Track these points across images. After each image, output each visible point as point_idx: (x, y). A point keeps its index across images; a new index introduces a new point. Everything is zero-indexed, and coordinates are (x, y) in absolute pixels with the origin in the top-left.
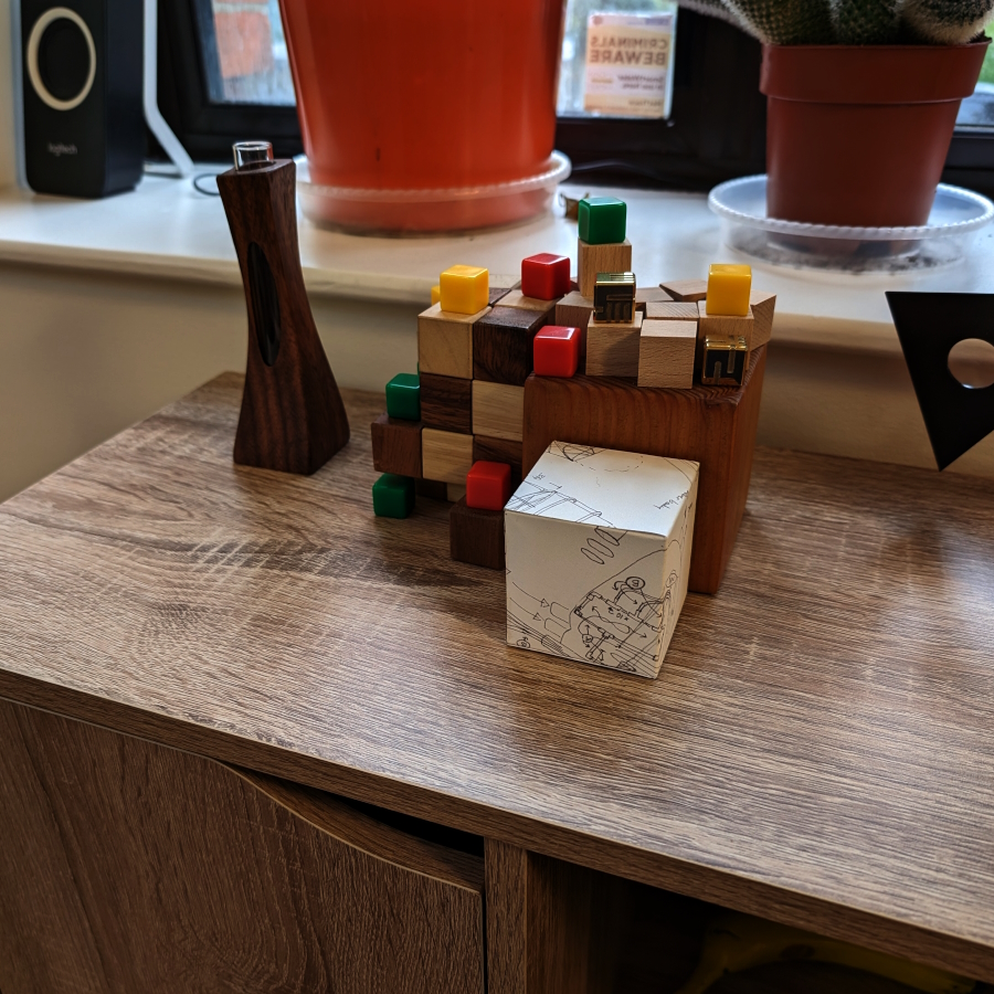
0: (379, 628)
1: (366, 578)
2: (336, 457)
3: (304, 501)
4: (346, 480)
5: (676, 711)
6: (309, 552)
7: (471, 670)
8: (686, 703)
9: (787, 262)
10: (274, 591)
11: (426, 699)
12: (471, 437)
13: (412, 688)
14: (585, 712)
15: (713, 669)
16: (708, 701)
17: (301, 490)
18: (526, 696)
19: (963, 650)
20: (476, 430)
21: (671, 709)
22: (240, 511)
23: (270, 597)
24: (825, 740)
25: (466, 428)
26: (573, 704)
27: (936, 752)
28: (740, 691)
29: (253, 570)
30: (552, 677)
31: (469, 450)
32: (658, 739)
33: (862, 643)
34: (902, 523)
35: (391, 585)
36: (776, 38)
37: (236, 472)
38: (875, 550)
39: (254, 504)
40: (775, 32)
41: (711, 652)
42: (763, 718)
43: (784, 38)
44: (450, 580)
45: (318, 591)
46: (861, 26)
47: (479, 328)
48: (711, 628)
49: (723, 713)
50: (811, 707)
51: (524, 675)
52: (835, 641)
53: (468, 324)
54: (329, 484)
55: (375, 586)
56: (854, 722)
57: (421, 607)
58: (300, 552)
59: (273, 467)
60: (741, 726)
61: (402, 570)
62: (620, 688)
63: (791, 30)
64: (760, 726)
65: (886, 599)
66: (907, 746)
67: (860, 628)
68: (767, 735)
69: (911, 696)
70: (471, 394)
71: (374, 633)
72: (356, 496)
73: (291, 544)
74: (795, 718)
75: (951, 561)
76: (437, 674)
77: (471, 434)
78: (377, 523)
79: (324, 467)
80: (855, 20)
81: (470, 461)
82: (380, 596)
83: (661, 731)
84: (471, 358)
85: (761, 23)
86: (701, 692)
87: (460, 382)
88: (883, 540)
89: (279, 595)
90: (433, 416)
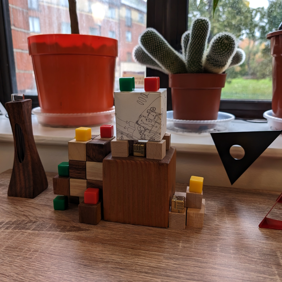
0: (52, 247)
1: (49, 231)
2: (43, 192)
3: (30, 207)
4: (46, 199)
5: (156, 268)
6: (30, 223)
7: (85, 260)
8: (160, 265)
9: (180, 131)
10: (15, 237)
11: (67, 272)
12: (86, 180)
13: (62, 268)
14: (125, 271)
15: (168, 252)
16: (167, 264)
17: (30, 203)
18: (104, 267)
19: (246, 240)
20: (88, 178)
21: (155, 268)
22: (7, 211)
23: (13, 239)
24: (207, 274)
25: (85, 178)
26: (121, 269)
27: (244, 274)
28: (178, 259)
29: (8, 230)
30: (113, 260)
31: (85, 185)
32: (150, 278)
33: (215, 240)
34: (222, 203)
35: (58, 232)
36: (172, 72)
37: (8, 198)
38: (215, 211)
39: (12, 209)
40: (172, 71)
41: (167, 247)
42: (186, 268)
43: (174, 72)
44: (79, 229)
45: (31, 236)
46: (194, 69)
47: (88, 145)
48: (166, 239)
49: (172, 267)
50: (201, 262)
51: (103, 260)
52: (206, 240)
53: (84, 144)
54: (39, 201)
55: (52, 233)
56: (216, 266)
57: (68, 239)
58: (27, 223)
59: (21, 197)
60: (179, 271)
61: (62, 227)
62: (137, 261)
63: (176, 70)
64: (185, 270)
65: (220, 226)
66: (234, 273)
67: (214, 235)
68: (188, 274)
69: (232, 256)
70: (86, 166)
71: (50, 249)
72: (48, 204)
73: (24, 221)
74: (196, 267)
75: (237, 213)
76: (71, 262)
77: (86, 179)
78: (55, 212)
79: (38, 196)
80: (192, 67)
81: (86, 188)
82: (53, 236)
83: (151, 275)
84: (86, 154)
85: (168, 68)
86: (164, 261)
87: (82, 162)
88: (217, 208)
89: (17, 238)
90: (73, 174)
